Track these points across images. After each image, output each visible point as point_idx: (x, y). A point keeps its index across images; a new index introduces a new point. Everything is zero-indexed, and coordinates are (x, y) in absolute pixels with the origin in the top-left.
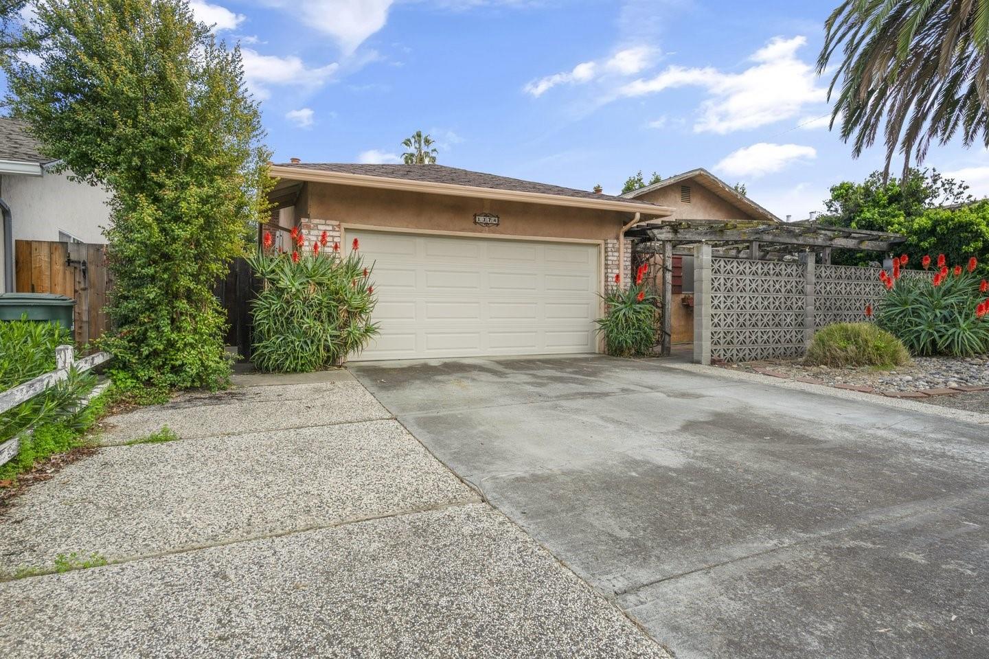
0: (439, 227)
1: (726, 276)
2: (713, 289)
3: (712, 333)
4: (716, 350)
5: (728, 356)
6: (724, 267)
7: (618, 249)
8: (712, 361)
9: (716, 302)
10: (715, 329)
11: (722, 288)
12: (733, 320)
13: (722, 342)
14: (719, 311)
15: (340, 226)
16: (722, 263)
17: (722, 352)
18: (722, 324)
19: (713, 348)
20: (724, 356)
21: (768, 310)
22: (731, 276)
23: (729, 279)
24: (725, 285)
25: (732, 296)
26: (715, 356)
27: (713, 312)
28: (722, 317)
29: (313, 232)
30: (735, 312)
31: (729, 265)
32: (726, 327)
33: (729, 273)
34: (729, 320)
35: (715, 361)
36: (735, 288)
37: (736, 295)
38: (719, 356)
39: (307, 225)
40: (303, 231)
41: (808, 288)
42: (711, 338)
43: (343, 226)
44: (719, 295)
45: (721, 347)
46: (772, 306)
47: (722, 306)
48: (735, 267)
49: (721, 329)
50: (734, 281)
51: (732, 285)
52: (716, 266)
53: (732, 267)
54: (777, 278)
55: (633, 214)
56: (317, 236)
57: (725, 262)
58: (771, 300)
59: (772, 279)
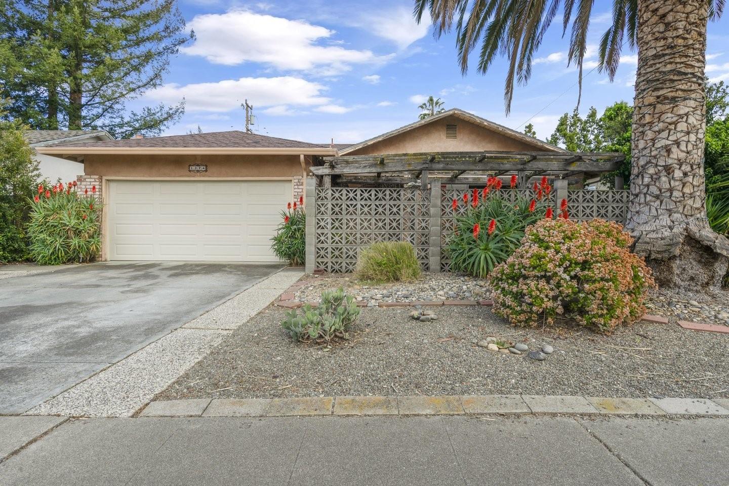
0: (165, 175)
1: (334, 202)
2: (319, 212)
3: (318, 248)
4: (322, 262)
5: (337, 267)
6: (332, 195)
7: (302, 183)
8: (315, 271)
9: (322, 224)
10: (322, 245)
11: (330, 212)
12: (341, 238)
13: (329, 255)
14: (325, 231)
15: (101, 179)
16: (330, 192)
17: (330, 264)
18: (329, 241)
19: (320, 260)
20: (332, 267)
21: (383, 230)
22: (339, 202)
23: (337, 205)
24: (332, 209)
25: (340, 218)
26: (322, 267)
27: (319, 231)
28: (330, 236)
29: (83, 183)
30: (344, 231)
31: (337, 193)
32: (334, 244)
33: (337, 199)
34: (337, 238)
35: (317, 272)
36: (344, 212)
37: (345, 217)
38: (327, 267)
39: (80, 179)
40: (78, 183)
41: (432, 210)
42: (318, 253)
43: (104, 178)
44: (326, 218)
45: (329, 260)
46: (388, 227)
47: (329, 226)
48: (344, 195)
49: (329, 245)
50: (343, 206)
51: (341, 209)
52: (323, 195)
53: (341, 195)
54: (395, 203)
55: (299, 156)
56: (85, 185)
57: (333, 190)
58: (387, 221)
59: (388, 203)
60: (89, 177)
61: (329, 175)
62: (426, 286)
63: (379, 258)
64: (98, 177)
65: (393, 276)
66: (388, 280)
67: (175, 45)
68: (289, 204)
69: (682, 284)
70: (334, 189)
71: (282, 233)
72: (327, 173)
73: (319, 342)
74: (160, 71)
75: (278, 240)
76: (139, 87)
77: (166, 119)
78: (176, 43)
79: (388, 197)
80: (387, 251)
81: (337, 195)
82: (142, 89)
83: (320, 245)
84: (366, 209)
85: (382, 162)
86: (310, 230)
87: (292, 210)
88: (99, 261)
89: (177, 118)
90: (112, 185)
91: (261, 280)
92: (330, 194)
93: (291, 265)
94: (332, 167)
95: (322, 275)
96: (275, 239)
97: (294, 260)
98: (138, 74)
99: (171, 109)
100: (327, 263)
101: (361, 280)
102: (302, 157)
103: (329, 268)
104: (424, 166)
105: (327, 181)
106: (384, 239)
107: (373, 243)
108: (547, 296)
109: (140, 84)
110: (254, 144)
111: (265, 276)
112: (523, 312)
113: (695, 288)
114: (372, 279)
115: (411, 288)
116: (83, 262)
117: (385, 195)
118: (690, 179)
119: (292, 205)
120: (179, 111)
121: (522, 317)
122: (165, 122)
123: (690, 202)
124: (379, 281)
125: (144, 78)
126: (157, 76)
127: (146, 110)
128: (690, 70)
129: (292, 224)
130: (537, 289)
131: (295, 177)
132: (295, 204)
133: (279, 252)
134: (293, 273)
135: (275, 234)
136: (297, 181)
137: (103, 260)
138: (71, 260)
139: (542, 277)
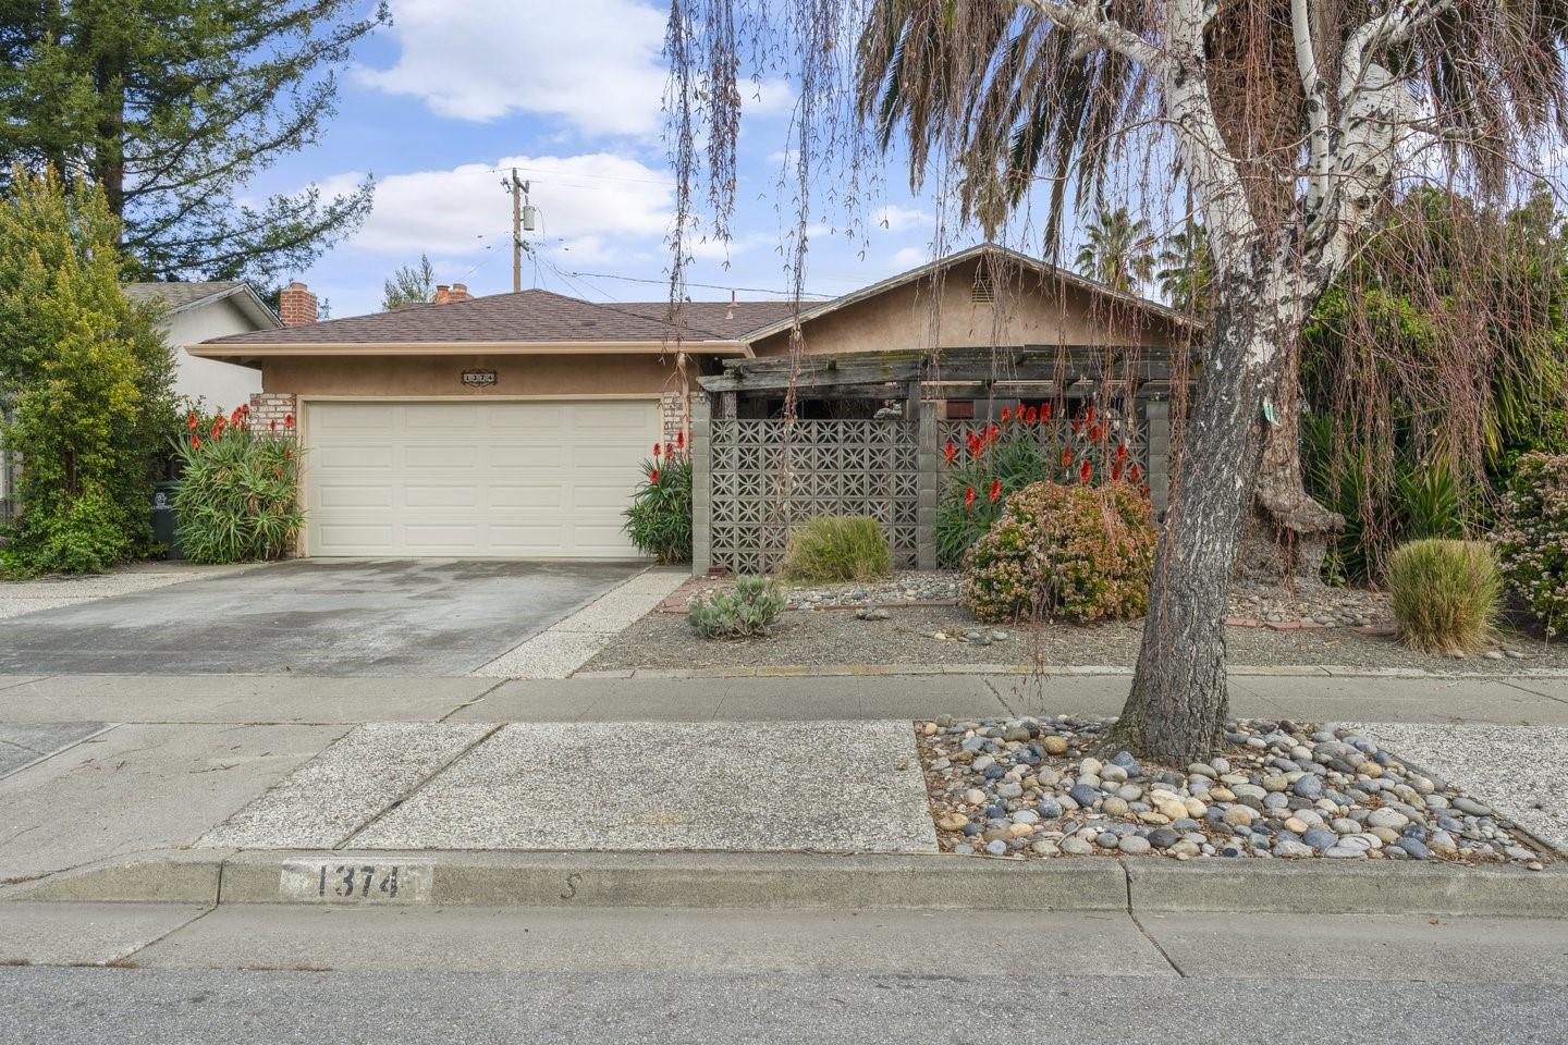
1: (745, 446)
2: (717, 465)
3: (715, 530)
4: (723, 555)
5: (749, 563)
6: (741, 432)
7: (681, 405)
8: (711, 570)
9: (723, 485)
10: (722, 524)
11: (736, 463)
12: (757, 511)
13: (736, 542)
14: (728, 498)
15: (294, 400)
16: (736, 427)
17: (736, 558)
18: (736, 516)
19: (719, 551)
20: (741, 563)
21: (833, 495)
22: (753, 445)
23: (749, 450)
24: (741, 458)
25: (755, 475)
26: (723, 563)
27: (718, 498)
28: (736, 506)
29: (261, 409)
30: (761, 498)
31: (749, 429)
32: (744, 521)
33: (749, 441)
34: (749, 511)
35: (715, 571)
36: (762, 464)
37: (763, 473)
38: (731, 563)
39: (256, 401)
40: (252, 408)
41: (922, 459)
42: (715, 537)
43: (300, 398)
44: (729, 474)
45: (734, 550)
46: (841, 490)
47: (735, 489)
48: (762, 433)
49: (734, 524)
50: (759, 453)
51: (757, 459)
52: (723, 432)
53: (757, 432)
54: (854, 446)
55: (673, 356)
56: (266, 413)
57: (741, 424)
58: (840, 479)
59: (841, 448)
60: (273, 396)
61: (732, 392)
62: (893, 585)
63: (821, 543)
64: (289, 396)
65: (843, 572)
66: (835, 578)
67: (341, 40)
68: (657, 447)
69: (1250, 572)
70: (744, 421)
71: (645, 503)
72: (729, 388)
73: (733, 636)
74: (314, 112)
75: (636, 515)
76: (262, 148)
77: (326, 226)
78: (345, 35)
79: (841, 436)
80: (834, 532)
81: (749, 432)
82: (267, 154)
83: (718, 524)
84: (802, 458)
85: (833, 368)
86: (702, 496)
87: (662, 458)
88: (291, 558)
89: (352, 223)
90: (314, 411)
91: (616, 584)
92: (736, 432)
93: (661, 562)
94: (739, 376)
95: (723, 576)
96: (631, 513)
97: (666, 553)
98: (259, 117)
99: (340, 203)
100: (731, 556)
101: (792, 579)
102: (681, 359)
103: (736, 564)
104: (913, 373)
105: (730, 405)
106: (835, 512)
107: (814, 518)
108: (1019, 581)
109: (265, 140)
110: (586, 331)
111: (622, 578)
112: (992, 602)
113: (1269, 579)
114: (809, 577)
115: (869, 588)
116: (270, 559)
117: (836, 432)
119: (662, 449)
120: (359, 206)
121: (990, 609)
122: (325, 234)
124: (820, 580)
125: (274, 129)
126: (305, 122)
127: (277, 202)
129: (664, 485)
130: (1007, 572)
131: (666, 394)
132: (669, 447)
133: (639, 538)
134: (671, 575)
135: (631, 504)
136: (670, 401)
137: (299, 555)
138: (249, 555)
139: (1014, 557)
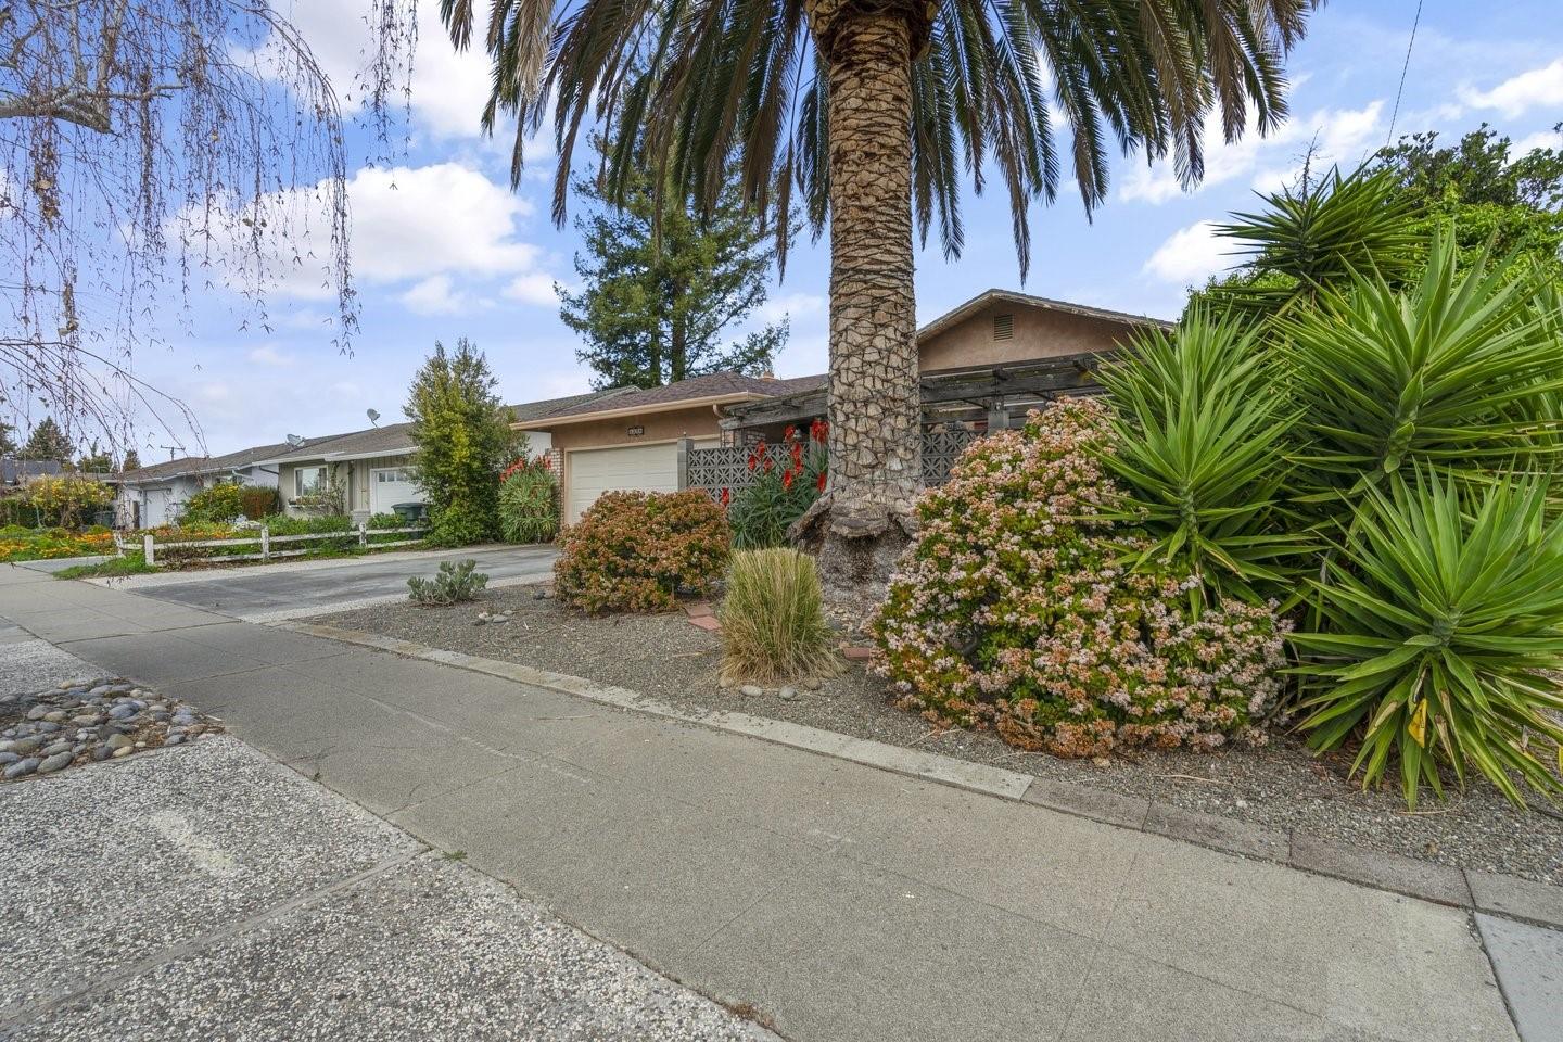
1: (707, 468)
6: (705, 458)
15: (562, 451)
22: (712, 467)
23: (709, 470)
24: (705, 477)
33: (709, 464)
43: (566, 450)
50: (715, 472)
51: (714, 476)
52: (696, 458)
53: (714, 457)
55: (711, 407)
60: (554, 450)
61: (738, 429)
64: (559, 449)
72: (736, 427)
81: (710, 457)
85: (794, 406)
90: (573, 456)
92: (702, 457)
94: (740, 418)
102: (715, 407)
116: (542, 542)
118: (852, 424)
123: (853, 457)
128: (852, 265)
138: (532, 540)
